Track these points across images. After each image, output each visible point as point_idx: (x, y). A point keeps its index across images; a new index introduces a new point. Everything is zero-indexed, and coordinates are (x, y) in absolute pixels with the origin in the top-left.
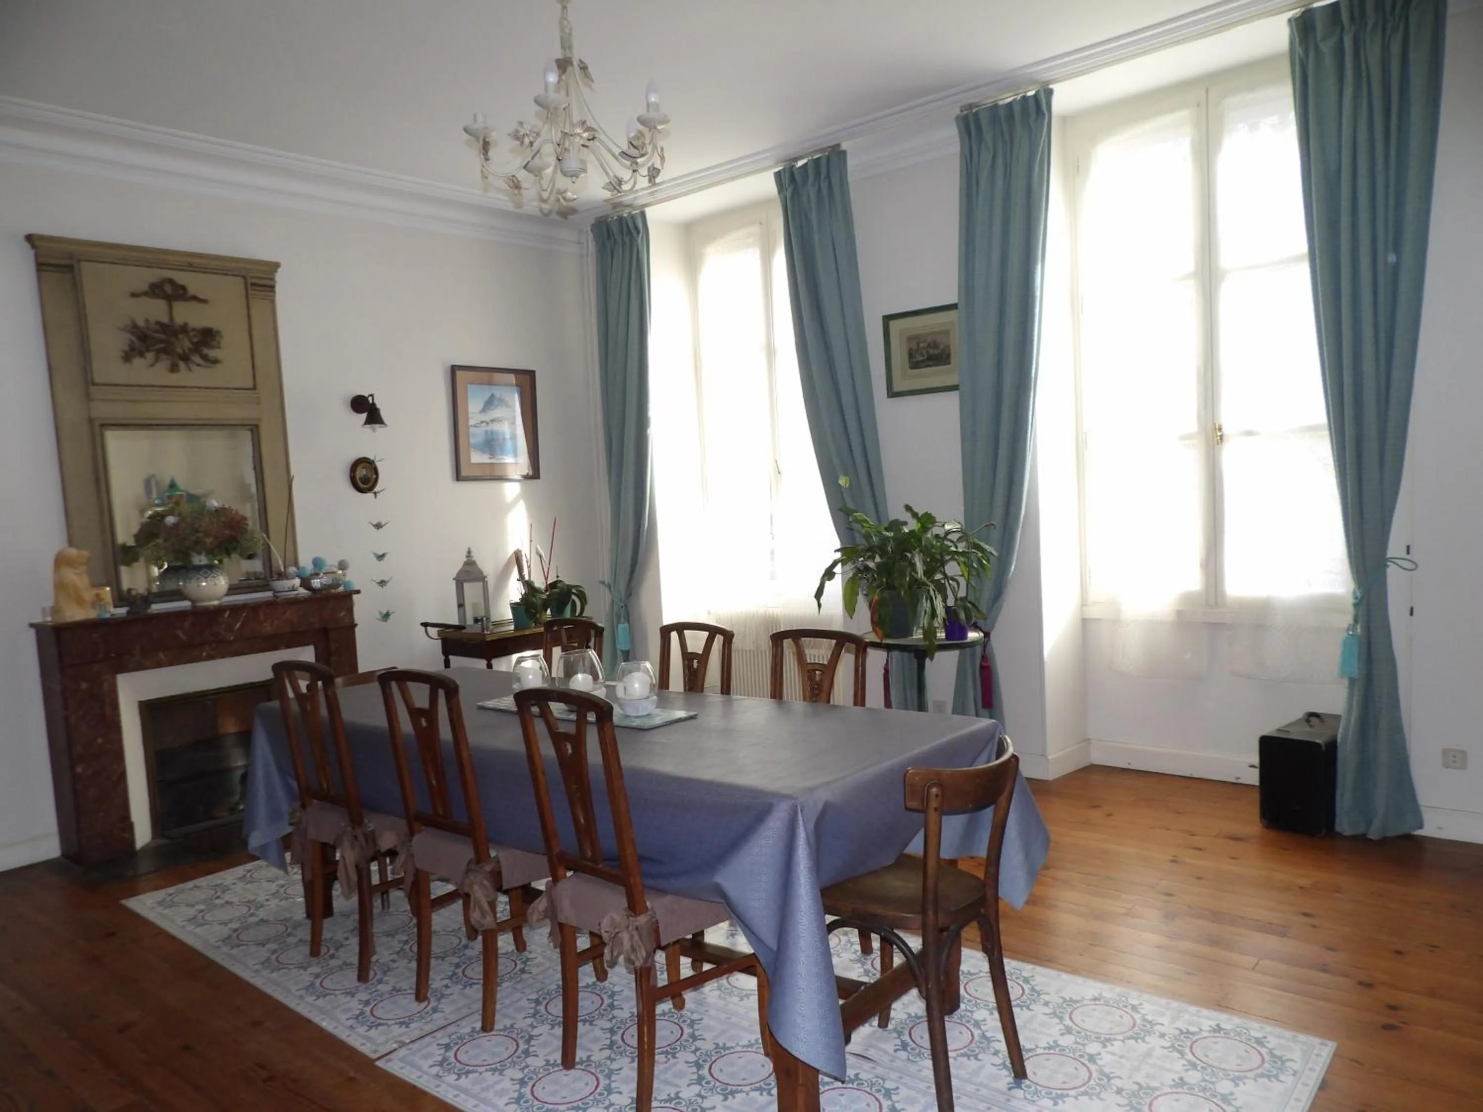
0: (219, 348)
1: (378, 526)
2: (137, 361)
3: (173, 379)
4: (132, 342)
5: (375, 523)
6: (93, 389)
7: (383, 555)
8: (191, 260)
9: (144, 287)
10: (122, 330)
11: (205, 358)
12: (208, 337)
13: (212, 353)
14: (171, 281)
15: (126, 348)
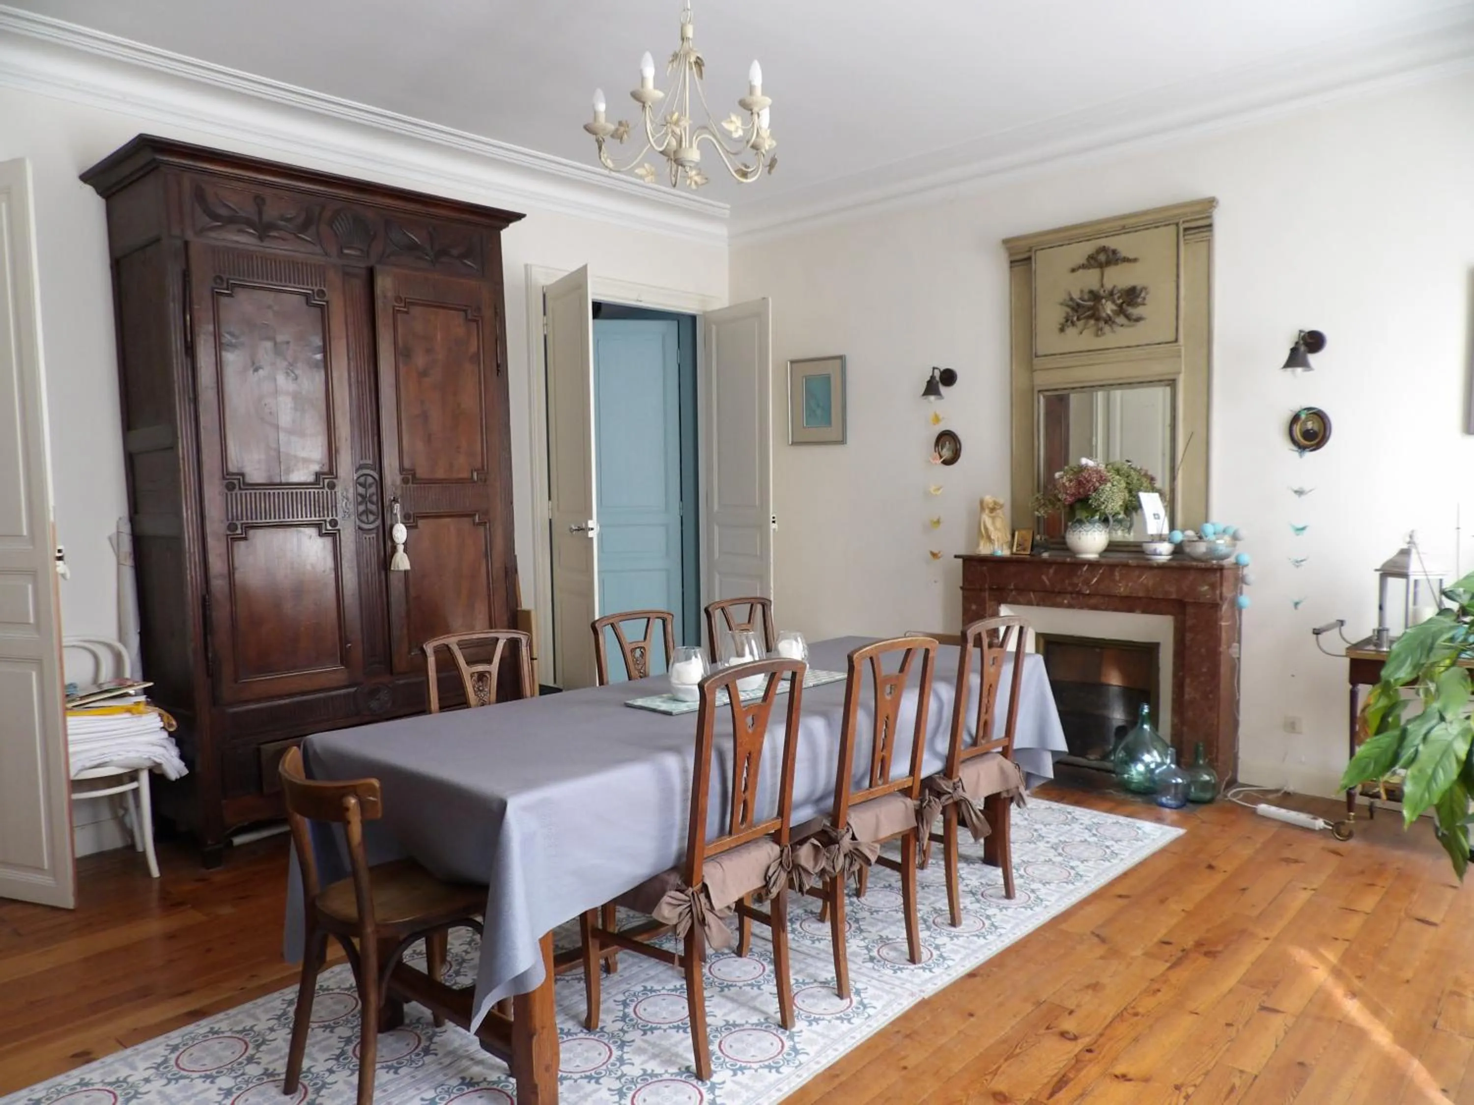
0: (1144, 304)
1: (1300, 493)
2: (1071, 331)
3: (1099, 343)
4: (1067, 313)
5: (1296, 488)
6: (1036, 361)
7: (1303, 529)
8: (1123, 222)
9: (1082, 260)
10: (1062, 304)
11: (1128, 317)
12: (1132, 296)
13: (1135, 312)
14: (1103, 249)
15: (1063, 320)
